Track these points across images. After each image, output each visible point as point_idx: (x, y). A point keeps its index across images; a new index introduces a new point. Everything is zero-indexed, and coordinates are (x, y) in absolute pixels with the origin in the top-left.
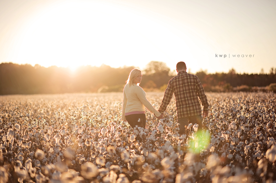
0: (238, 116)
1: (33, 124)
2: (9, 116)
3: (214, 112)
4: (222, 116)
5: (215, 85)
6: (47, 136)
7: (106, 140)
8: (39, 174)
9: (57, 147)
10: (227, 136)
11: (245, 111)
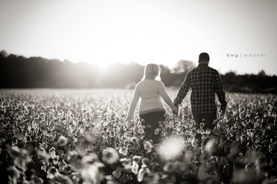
0: (265, 116)
1: (59, 116)
2: (35, 107)
3: (241, 111)
4: (248, 115)
5: (244, 86)
6: (71, 126)
7: (130, 133)
8: (62, 161)
9: (81, 137)
10: (252, 134)
11: (272, 111)
